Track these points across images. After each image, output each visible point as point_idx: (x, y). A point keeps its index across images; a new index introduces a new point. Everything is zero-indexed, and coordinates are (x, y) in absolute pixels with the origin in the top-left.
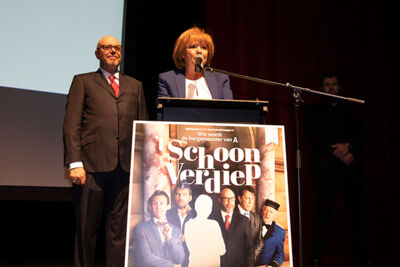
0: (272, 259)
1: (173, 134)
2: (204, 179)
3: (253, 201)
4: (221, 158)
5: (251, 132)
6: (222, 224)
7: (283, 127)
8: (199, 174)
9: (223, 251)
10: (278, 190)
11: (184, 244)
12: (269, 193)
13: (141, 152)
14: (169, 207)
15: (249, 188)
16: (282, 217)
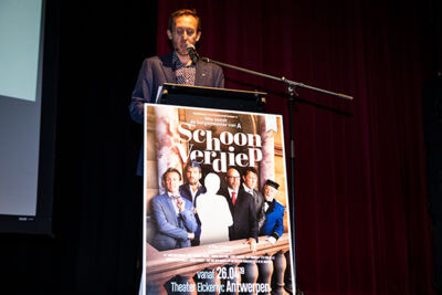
0: (274, 230)
1: (182, 118)
2: (212, 159)
3: (256, 181)
4: (227, 141)
5: (253, 119)
6: (229, 200)
7: (281, 117)
8: (207, 154)
9: (231, 222)
10: (277, 172)
11: (196, 216)
12: (270, 175)
13: (153, 133)
14: (181, 183)
15: (252, 169)
16: (281, 195)
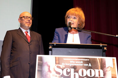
1: (57, 62)
4: (83, 75)
5: (98, 61)
7: (115, 58)
13: (41, 71)
